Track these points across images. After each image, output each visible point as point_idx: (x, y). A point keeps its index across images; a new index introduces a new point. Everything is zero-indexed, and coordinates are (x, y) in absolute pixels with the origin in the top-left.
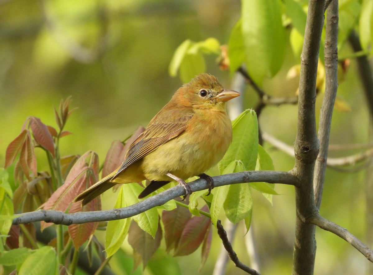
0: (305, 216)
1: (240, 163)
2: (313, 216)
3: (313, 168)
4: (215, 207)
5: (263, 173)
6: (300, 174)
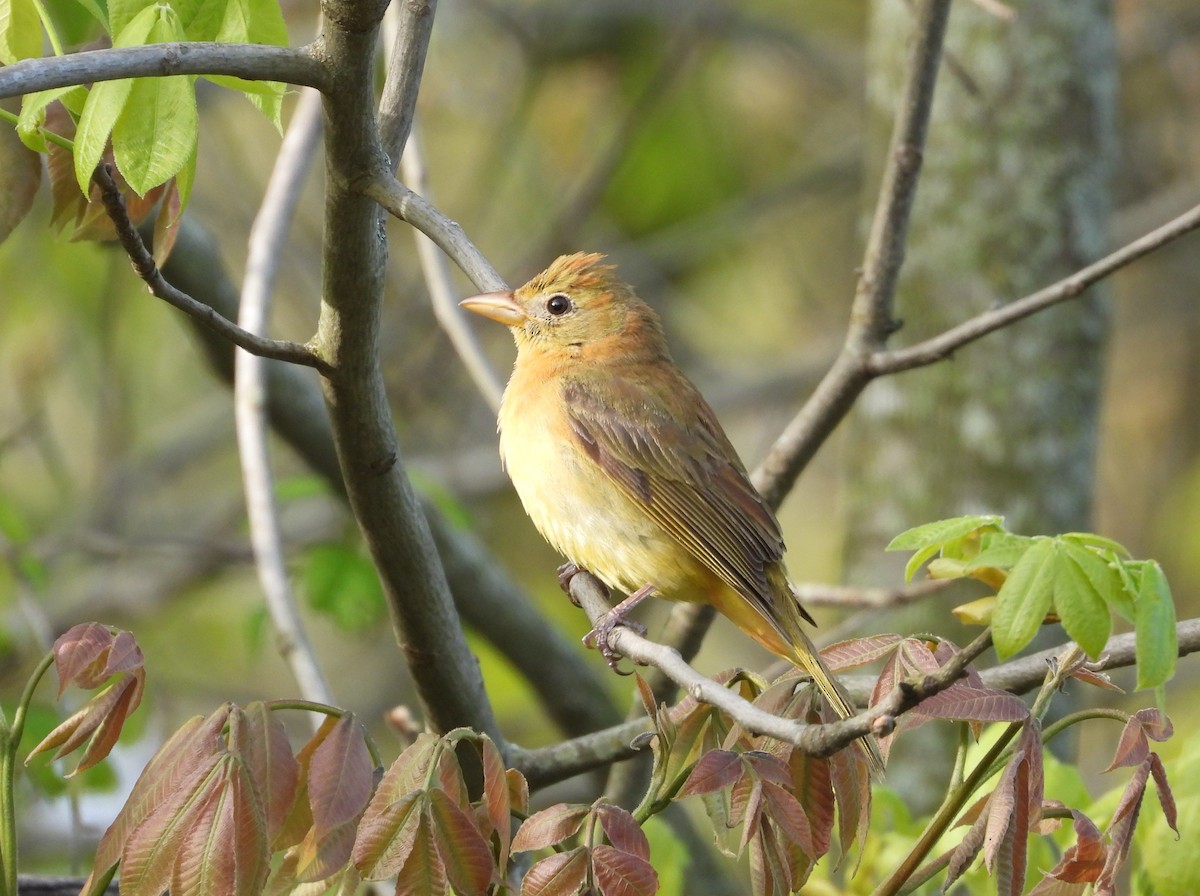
0: (348, 174)
1: (168, 12)
2: (371, 176)
3: (370, 45)
4: (88, 137)
5: (224, 51)
6: (334, 58)
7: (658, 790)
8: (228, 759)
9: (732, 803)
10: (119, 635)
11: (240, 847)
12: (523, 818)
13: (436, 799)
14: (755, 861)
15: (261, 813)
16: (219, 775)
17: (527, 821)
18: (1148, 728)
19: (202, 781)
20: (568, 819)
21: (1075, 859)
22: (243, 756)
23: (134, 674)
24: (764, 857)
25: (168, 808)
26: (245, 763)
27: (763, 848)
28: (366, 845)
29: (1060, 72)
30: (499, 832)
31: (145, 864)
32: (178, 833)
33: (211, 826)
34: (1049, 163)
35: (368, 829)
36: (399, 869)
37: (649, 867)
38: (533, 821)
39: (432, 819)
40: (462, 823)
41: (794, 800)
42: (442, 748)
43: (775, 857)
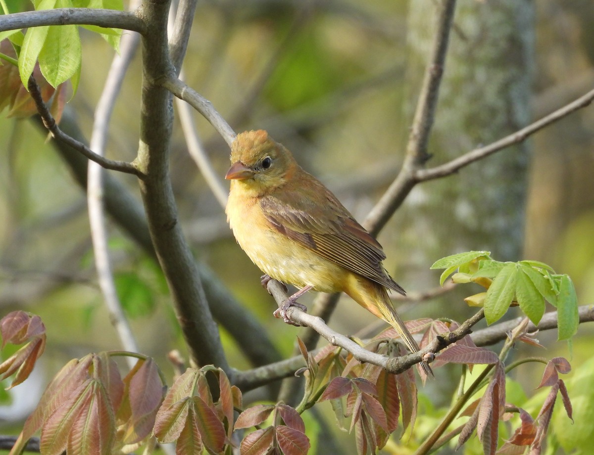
0: (154, 76)
2: (166, 77)
4: (26, 58)
5: (92, 12)
6: (148, 16)
7: (308, 398)
8: (94, 383)
9: (347, 405)
10: (32, 317)
11: (101, 428)
12: (240, 412)
13: (196, 402)
14: (358, 433)
16: (90, 391)
17: (242, 413)
18: (558, 367)
19: (81, 394)
20: (263, 412)
21: (520, 433)
22: (101, 381)
23: (41, 337)
24: (363, 431)
25: (64, 409)
26: (102, 384)
27: (362, 427)
28: (160, 425)
30: (228, 418)
31: (53, 437)
32: (70, 421)
33: (87, 417)
35: (162, 416)
36: (177, 437)
37: (305, 436)
38: (245, 413)
39: (194, 412)
40: (209, 414)
41: (378, 403)
42: (199, 375)
43: (368, 432)
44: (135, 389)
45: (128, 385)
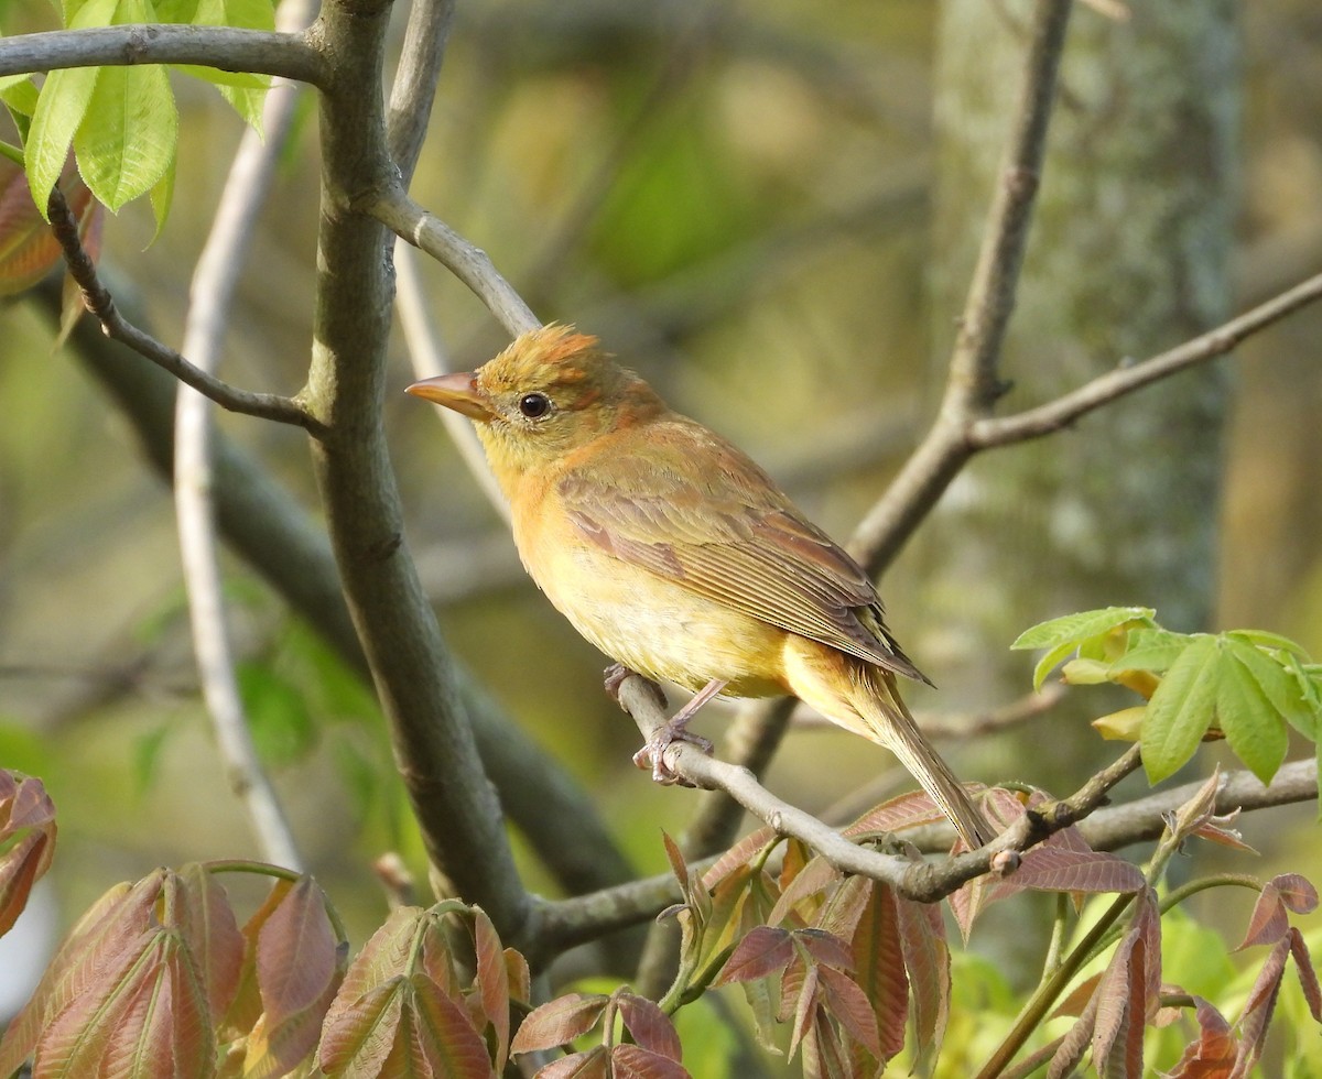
0: (350, 190)
2: (378, 192)
7: (689, 976)
8: (164, 937)
9: (783, 993)
10: (24, 782)
11: (179, 1045)
12: (526, 1012)
13: (420, 987)
14: (810, 1063)
15: (205, 1001)
16: (154, 957)
17: (531, 1015)
18: (1288, 898)
19: (132, 964)
20: (581, 1012)
21: (1197, 1057)
22: (181, 934)
23: (44, 830)
24: (821, 1058)
25: (90, 998)
26: (183, 941)
27: (819, 1047)
28: (335, 1044)
29: (1172, 89)
30: (496, 1026)
32: (103, 1028)
33: (144, 1020)
34: (1158, 201)
35: (337, 1020)
36: (377, 1072)
37: (681, 1069)
38: (537, 1015)
39: (416, 1011)
40: (452, 1016)
41: (856, 988)
42: (427, 923)
43: (834, 1058)
44: (270, 950)
45: (254, 942)
